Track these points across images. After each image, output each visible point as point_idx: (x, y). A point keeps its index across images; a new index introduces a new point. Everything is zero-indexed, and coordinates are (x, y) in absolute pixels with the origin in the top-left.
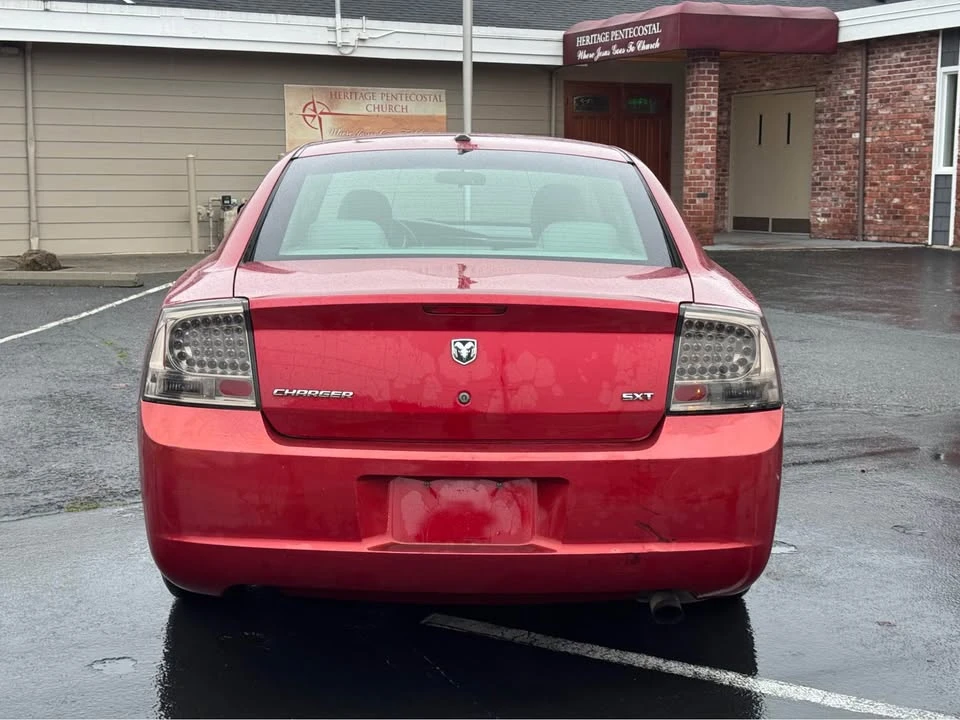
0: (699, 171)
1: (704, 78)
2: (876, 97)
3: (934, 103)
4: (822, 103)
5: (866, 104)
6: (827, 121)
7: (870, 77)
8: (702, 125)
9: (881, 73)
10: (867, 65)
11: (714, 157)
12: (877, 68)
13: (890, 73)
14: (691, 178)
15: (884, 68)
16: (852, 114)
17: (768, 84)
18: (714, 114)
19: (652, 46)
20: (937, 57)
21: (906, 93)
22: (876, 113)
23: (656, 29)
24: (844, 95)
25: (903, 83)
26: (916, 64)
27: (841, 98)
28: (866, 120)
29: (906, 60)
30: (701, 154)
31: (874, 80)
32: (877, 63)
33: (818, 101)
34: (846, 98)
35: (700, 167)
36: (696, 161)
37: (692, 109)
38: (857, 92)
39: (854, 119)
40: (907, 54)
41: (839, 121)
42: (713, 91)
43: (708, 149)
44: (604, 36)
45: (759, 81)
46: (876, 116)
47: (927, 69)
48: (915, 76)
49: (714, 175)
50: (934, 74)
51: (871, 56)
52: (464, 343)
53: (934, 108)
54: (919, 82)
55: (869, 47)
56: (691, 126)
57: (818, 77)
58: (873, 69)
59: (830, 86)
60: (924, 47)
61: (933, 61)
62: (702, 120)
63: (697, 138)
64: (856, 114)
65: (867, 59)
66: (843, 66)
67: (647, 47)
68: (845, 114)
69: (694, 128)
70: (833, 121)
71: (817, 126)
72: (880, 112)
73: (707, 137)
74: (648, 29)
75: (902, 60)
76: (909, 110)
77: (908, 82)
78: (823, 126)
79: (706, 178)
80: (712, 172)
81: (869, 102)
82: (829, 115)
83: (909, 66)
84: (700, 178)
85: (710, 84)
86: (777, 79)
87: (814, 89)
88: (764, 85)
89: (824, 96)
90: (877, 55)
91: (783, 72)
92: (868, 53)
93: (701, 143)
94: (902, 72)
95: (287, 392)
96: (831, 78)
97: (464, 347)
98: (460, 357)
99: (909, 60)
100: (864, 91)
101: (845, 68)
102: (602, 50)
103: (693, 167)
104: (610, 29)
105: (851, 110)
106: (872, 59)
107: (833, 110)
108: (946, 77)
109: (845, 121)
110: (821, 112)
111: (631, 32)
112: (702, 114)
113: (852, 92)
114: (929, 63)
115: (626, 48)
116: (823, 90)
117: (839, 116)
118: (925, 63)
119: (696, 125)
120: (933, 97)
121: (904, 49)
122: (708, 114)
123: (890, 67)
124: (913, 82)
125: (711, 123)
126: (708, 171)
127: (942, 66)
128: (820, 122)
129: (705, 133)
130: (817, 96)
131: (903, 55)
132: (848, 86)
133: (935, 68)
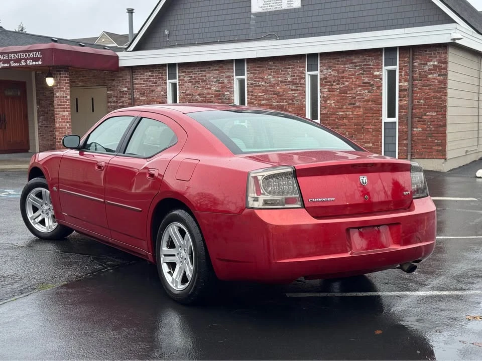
0: (64, 124)
1: (63, 80)
2: (138, 92)
3: (167, 95)
4: (111, 94)
5: (133, 95)
6: (114, 102)
7: (134, 83)
8: (64, 102)
9: (140, 81)
10: (133, 77)
11: (70, 118)
12: (138, 79)
13: (144, 81)
14: (60, 128)
15: (141, 79)
16: (127, 99)
17: (80, 84)
18: (69, 97)
19: (37, 63)
20: (166, 75)
21: (153, 91)
22: (139, 99)
23: (39, 55)
24: (122, 90)
25: (150, 86)
26: (156, 78)
27: (120, 92)
28: (134, 102)
29: (151, 76)
30: (64, 116)
31: (136, 84)
32: (137, 76)
33: (109, 92)
34: (123, 92)
35: (65, 123)
36: (62, 119)
37: (58, 94)
38: (128, 89)
39: (128, 101)
40: (152, 73)
41: (120, 102)
42: (67, 86)
43: (67, 113)
44: (4, 56)
45: (74, 82)
46: (139, 101)
47: (162, 80)
48: (156, 83)
49: (71, 126)
50: (166, 83)
51: (134, 73)
52: (364, 177)
53: (167, 98)
54: (158, 86)
55: (133, 69)
56: (58, 102)
57: (107, 82)
58: (135, 79)
59: (114, 86)
60: (159, 71)
61: (164, 77)
62: (63, 100)
63: (61, 108)
64: (129, 99)
65: (132, 75)
66: (121, 77)
67: (34, 63)
68: (123, 99)
69: (59, 103)
70: (117, 102)
71: (109, 104)
72: (141, 98)
73: (66, 108)
74: (33, 54)
75: (149, 76)
76: (155, 98)
77: (153, 86)
78: (112, 104)
79: (68, 128)
80: (70, 125)
81: (135, 93)
82: (115, 99)
83: (154, 78)
84: (64, 128)
85: (66, 83)
86: (86, 81)
87: (106, 87)
88: (78, 84)
89: (111, 90)
90: (137, 73)
91: (89, 79)
92: (132, 72)
93: (64, 111)
94: (150, 81)
95: (313, 200)
96: (114, 83)
97: (364, 179)
98: (363, 182)
99: (153, 76)
100: (132, 89)
101: (121, 78)
102: (3, 63)
103: (60, 122)
104: (8, 53)
105: (126, 97)
106: (135, 75)
107: (117, 97)
108: (171, 85)
109: (123, 102)
110: (110, 98)
111: (23, 55)
112: (64, 97)
113: (126, 89)
114: (162, 78)
115: (20, 63)
116: (110, 87)
117: (120, 100)
118: (161, 78)
119: (61, 102)
120: (166, 93)
121: (150, 71)
122: (66, 97)
123: (144, 79)
124: (156, 86)
125: (68, 101)
126: (68, 124)
127: (169, 79)
128: (111, 102)
129: (66, 106)
130: (108, 90)
131: (150, 74)
132: (123, 86)
133: (166, 80)
